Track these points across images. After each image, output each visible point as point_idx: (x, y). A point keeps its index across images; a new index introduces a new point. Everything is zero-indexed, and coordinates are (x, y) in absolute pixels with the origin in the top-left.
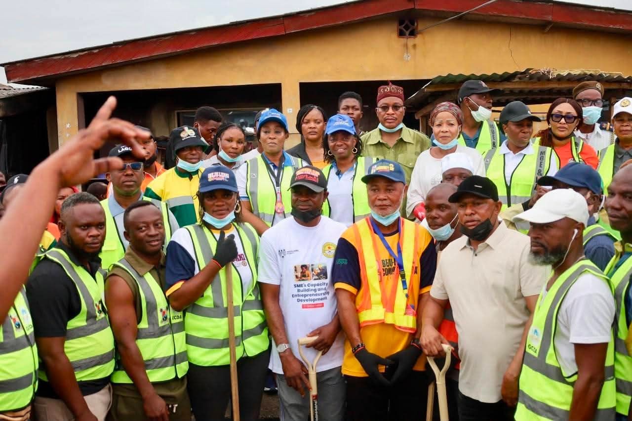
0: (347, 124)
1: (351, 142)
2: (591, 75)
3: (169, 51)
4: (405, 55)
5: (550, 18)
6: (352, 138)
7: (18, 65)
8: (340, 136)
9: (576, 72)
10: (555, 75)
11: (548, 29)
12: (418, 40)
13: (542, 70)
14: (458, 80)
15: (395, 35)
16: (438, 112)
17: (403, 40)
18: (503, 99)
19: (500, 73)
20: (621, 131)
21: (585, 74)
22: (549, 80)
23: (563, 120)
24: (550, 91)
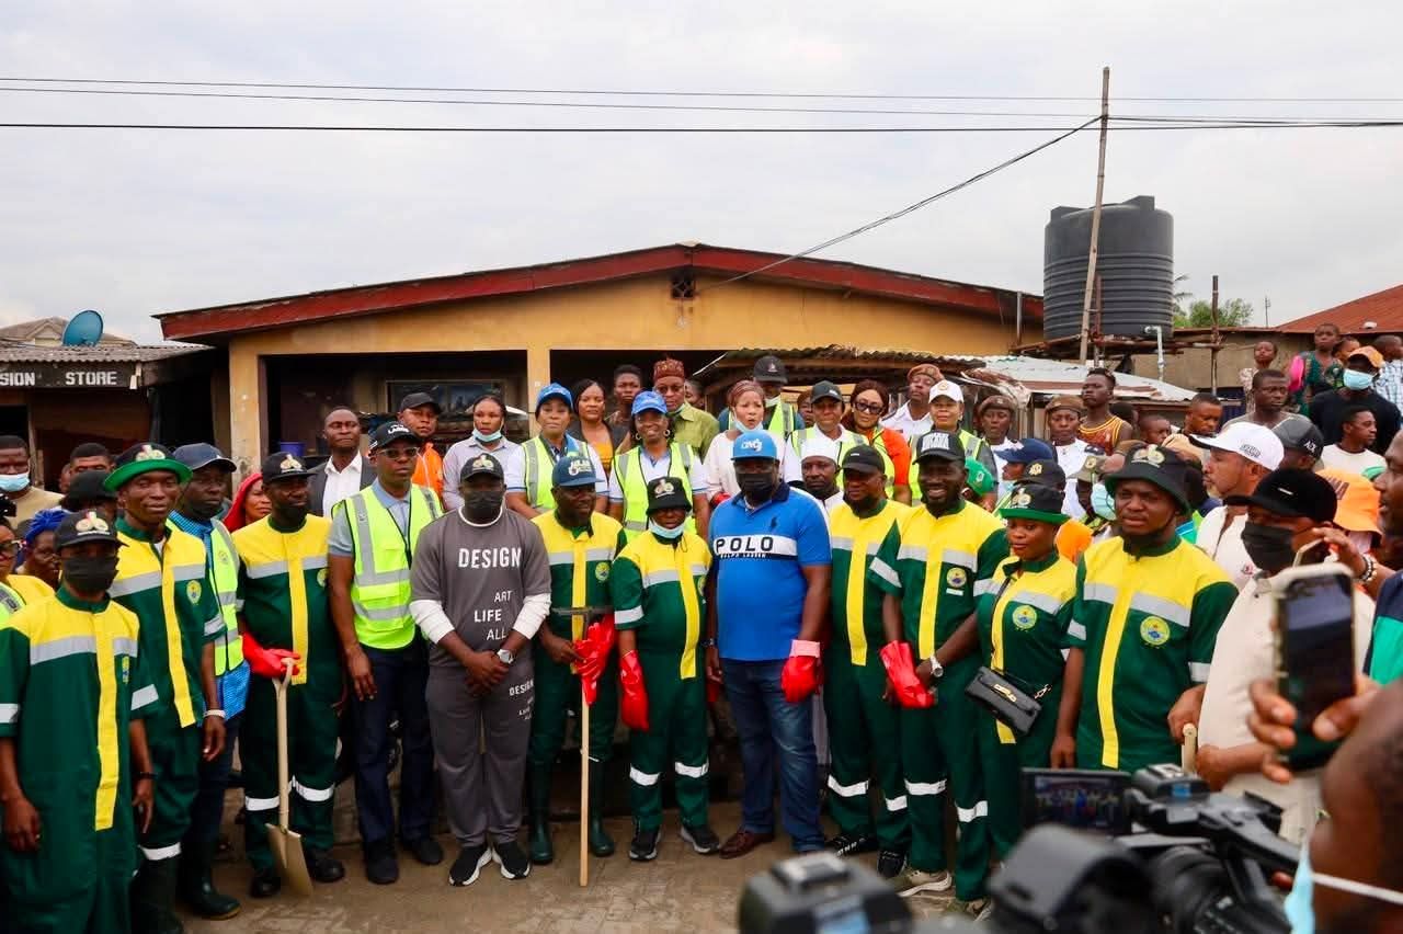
0: (657, 402)
1: (662, 422)
2: (900, 354)
3: (384, 306)
4: (680, 320)
5: (848, 284)
6: (663, 417)
7: (180, 317)
8: (649, 415)
9: (884, 350)
10: (861, 353)
11: (846, 296)
12: (696, 303)
13: (847, 348)
14: (755, 354)
15: (667, 297)
16: (743, 391)
17: (677, 302)
18: (811, 377)
19: (801, 349)
20: (938, 417)
21: (893, 353)
22: (854, 358)
23: (867, 410)
24: (854, 370)
